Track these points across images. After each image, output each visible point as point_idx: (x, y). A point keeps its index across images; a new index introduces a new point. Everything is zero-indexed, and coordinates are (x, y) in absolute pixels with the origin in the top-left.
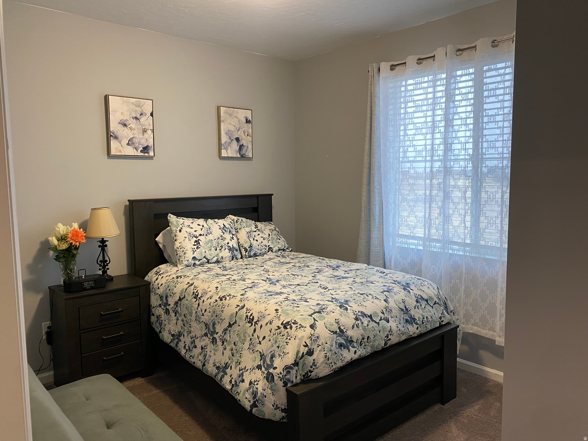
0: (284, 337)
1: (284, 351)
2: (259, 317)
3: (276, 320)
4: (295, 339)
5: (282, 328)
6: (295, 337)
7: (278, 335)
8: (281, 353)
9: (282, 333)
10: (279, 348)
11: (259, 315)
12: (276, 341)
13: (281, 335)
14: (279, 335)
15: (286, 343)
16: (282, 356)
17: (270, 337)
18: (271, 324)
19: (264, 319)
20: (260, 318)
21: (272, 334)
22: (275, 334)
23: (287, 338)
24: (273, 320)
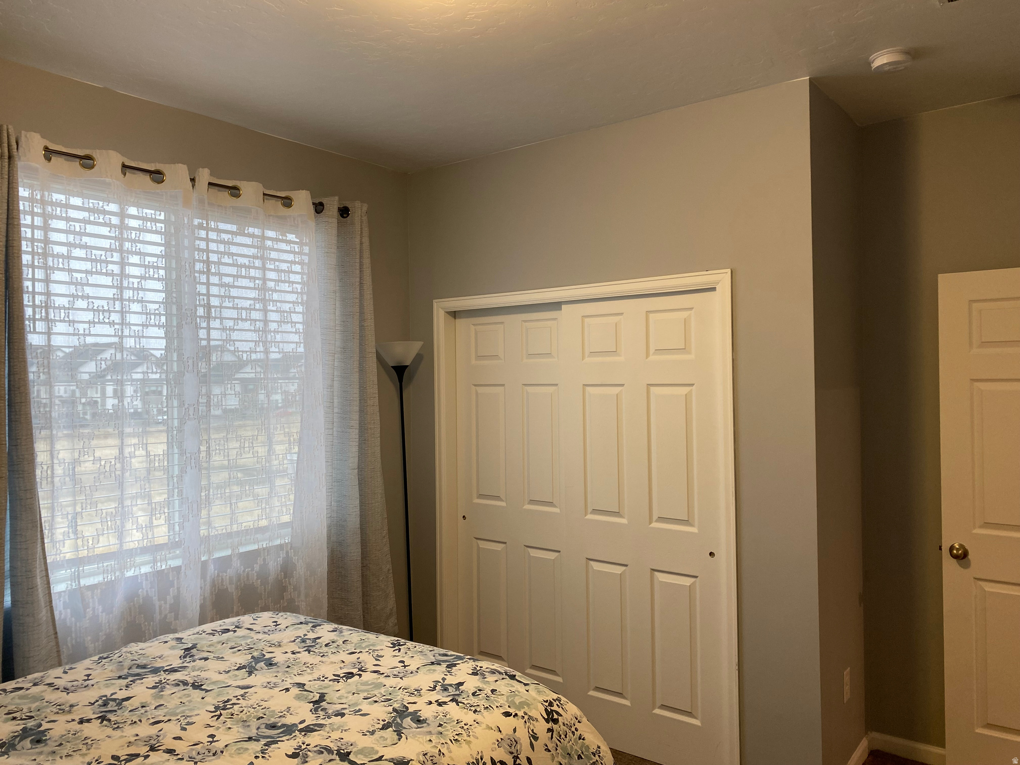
0: (569, 736)
1: (592, 750)
2: (511, 750)
3: (533, 725)
4: (579, 722)
5: (555, 727)
6: (577, 719)
7: (560, 742)
8: (592, 759)
9: (561, 732)
10: (582, 758)
11: (504, 748)
12: (568, 754)
13: (563, 736)
14: (562, 741)
15: (580, 738)
16: (598, 759)
17: (556, 759)
18: (536, 739)
19: (521, 744)
20: (513, 750)
21: (553, 752)
22: (557, 745)
23: (573, 733)
24: (533, 730)
